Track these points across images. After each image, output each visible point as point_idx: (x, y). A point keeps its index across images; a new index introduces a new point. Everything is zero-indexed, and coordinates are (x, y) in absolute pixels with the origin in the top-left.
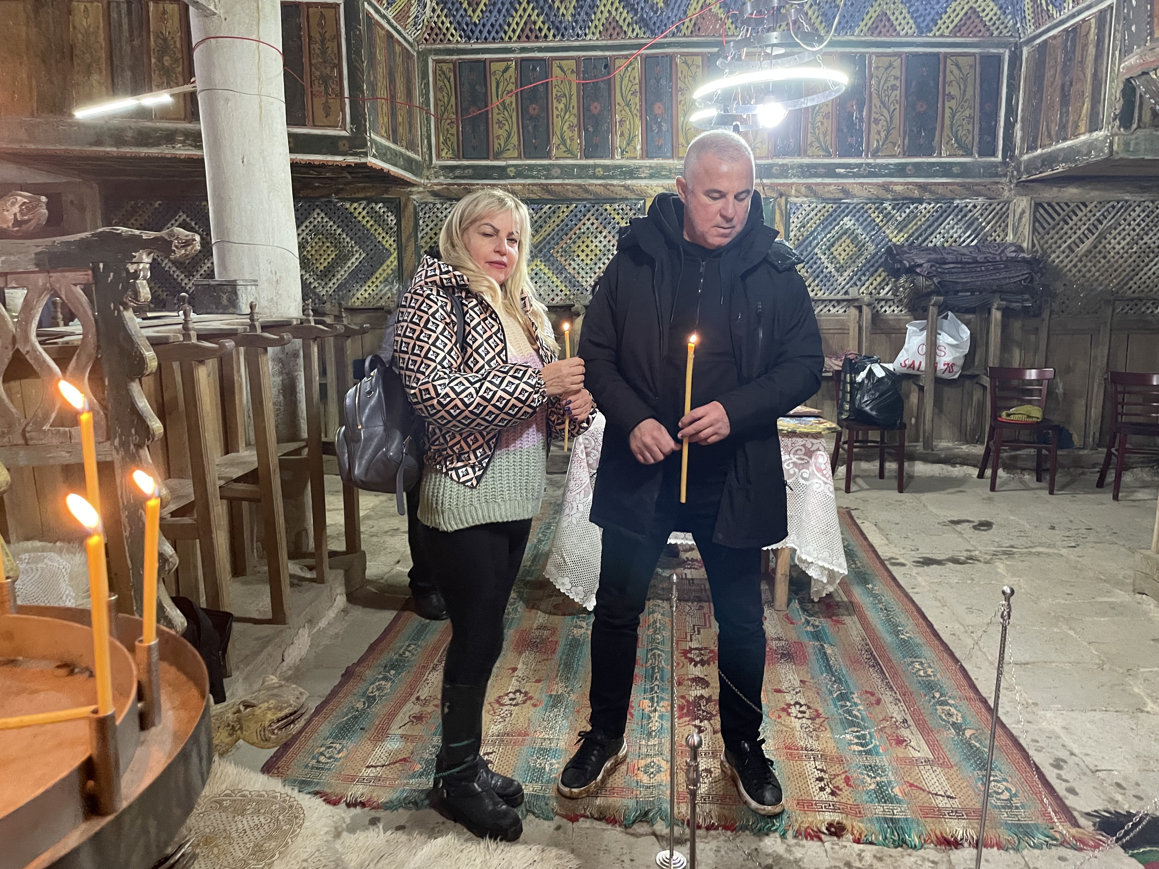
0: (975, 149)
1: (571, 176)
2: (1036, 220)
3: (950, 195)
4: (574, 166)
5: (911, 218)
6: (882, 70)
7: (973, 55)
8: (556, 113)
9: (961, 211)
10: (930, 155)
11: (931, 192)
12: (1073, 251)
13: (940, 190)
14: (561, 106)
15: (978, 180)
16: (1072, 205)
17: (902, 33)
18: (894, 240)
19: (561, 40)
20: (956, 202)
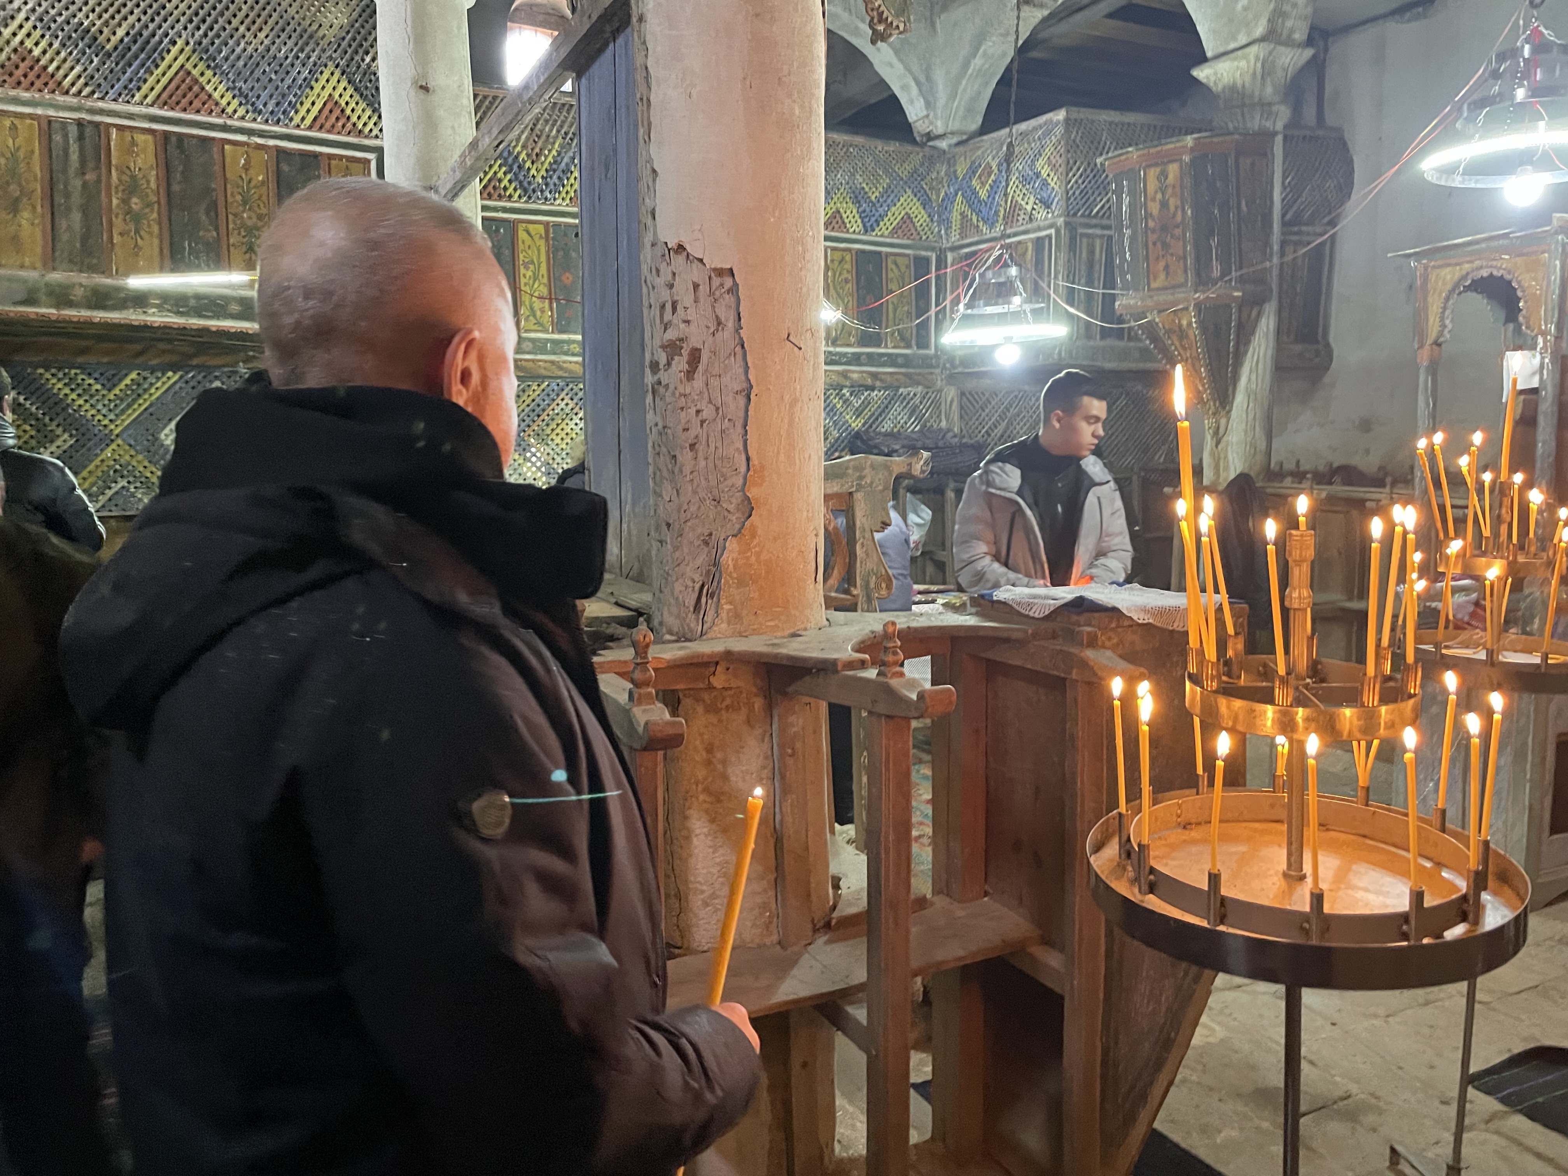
0: (914, 342)
1: (544, 351)
2: (962, 408)
3: (896, 384)
4: (548, 340)
5: (866, 404)
6: (836, 263)
7: (908, 256)
8: (523, 281)
9: (905, 398)
10: (879, 346)
11: (881, 380)
12: (989, 435)
13: (889, 379)
14: (529, 273)
15: (918, 371)
16: (987, 395)
17: (851, 230)
18: (853, 425)
19: (526, 202)
20: (901, 390)
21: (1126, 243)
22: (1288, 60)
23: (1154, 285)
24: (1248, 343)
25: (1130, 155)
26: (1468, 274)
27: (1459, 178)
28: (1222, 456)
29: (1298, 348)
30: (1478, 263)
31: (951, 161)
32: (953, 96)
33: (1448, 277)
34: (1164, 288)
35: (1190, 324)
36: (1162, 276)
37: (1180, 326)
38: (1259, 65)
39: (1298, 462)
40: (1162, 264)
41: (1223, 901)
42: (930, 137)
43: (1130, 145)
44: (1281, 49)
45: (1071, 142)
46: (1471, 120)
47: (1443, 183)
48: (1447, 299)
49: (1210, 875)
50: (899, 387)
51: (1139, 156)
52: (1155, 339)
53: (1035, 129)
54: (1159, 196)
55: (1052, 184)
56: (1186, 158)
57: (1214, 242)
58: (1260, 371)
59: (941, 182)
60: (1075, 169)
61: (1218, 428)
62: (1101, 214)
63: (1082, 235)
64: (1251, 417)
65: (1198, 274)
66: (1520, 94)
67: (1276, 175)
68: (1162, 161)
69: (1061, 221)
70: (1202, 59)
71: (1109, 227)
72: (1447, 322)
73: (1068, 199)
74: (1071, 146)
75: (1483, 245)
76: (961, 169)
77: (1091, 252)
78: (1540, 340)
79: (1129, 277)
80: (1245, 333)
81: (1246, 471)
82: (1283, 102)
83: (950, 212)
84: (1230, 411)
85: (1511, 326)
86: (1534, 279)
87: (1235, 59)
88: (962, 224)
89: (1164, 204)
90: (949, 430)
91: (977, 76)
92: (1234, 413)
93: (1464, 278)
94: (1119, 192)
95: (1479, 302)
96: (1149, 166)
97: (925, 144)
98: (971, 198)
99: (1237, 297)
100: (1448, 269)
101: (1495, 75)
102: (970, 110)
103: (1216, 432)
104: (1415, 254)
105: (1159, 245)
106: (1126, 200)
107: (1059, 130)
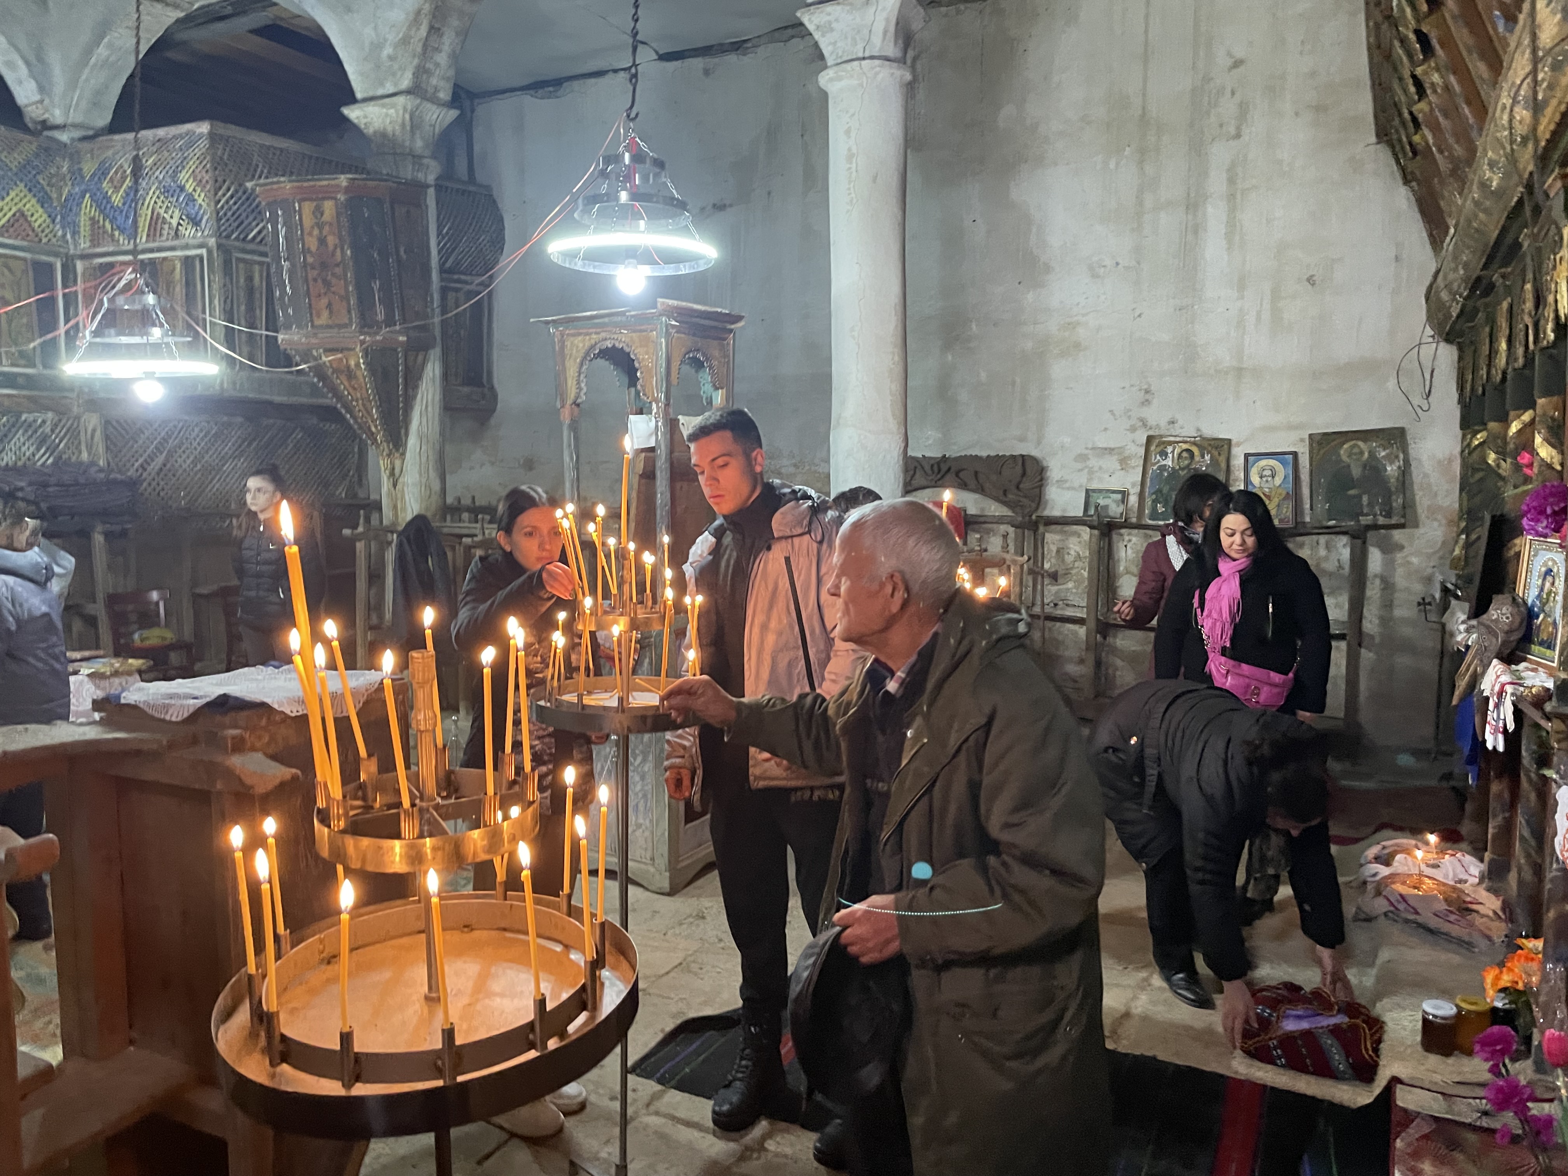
0: (38, 360)
2: (107, 438)
3: (17, 408)
7: (24, 259)
12: (145, 470)
13: (6, 402)
15: (45, 394)
20: (23, 417)
21: (286, 277)
22: (435, 116)
23: (318, 322)
24: (416, 387)
25: (282, 185)
26: (596, 344)
27: (580, 263)
28: (399, 496)
29: (466, 390)
30: (603, 335)
31: (75, 157)
32: (72, 84)
33: (581, 345)
34: (329, 327)
35: (358, 365)
36: (325, 314)
37: (348, 367)
38: (407, 117)
39: (473, 498)
40: (324, 301)
41: (358, 1057)
42: (45, 125)
43: (283, 175)
44: (429, 105)
45: (218, 159)
46: (587, 211)
47: (567, 266)
48: (581, 365)
49: (342, 1035)
50: (21, 413)
51: (292, 188)
52: (322, 377)
53: (175, 137)
54: (316, 232)
55: (200, 201)
56: (341, 197)
57: (376, 285)
58: (430, 415)
59: (63, 178)
60: (224, 188)
61: (393, 469)
62: (259, 239)
63: (238, 259)
64: (424, 459)
65: (362, 316)
66: (624, 196)
67: (431, 227)
68: (319, 197)
69: (212, 242)
70: (351, 98)
71: (265, 254)
72: (583, 385)
73: (219, 220)
74: (218, 164)
75: (606, 320)
76: (89, 168)
77: (250, 279)
78: (654, 406)
79: (290, 311)
80: (413, 378)
81: (423, 512)
82: (434, 157)
83: (78, 214)
84: (403, 454)
85: (633, 390)
86: (647, 353)
87: (383, 106)
88: (92, 230)
89: (322, 241)
90: (93, 463)
91: (102, 66)
92: (408, 455)
93: (592, 347)
94: (274, 221)
95: (606, 368)
96: (304, 200)
97: (40, 133)
98: (102, 203)
99: (403, 342)
100: (580, 338)
101: (603, 174)
102: (95, 104)
103: (392, 474)
104: (553, 321)
105: (319, 281)
106: (282, 232)
107: (204, 144)
